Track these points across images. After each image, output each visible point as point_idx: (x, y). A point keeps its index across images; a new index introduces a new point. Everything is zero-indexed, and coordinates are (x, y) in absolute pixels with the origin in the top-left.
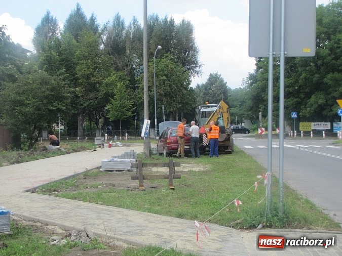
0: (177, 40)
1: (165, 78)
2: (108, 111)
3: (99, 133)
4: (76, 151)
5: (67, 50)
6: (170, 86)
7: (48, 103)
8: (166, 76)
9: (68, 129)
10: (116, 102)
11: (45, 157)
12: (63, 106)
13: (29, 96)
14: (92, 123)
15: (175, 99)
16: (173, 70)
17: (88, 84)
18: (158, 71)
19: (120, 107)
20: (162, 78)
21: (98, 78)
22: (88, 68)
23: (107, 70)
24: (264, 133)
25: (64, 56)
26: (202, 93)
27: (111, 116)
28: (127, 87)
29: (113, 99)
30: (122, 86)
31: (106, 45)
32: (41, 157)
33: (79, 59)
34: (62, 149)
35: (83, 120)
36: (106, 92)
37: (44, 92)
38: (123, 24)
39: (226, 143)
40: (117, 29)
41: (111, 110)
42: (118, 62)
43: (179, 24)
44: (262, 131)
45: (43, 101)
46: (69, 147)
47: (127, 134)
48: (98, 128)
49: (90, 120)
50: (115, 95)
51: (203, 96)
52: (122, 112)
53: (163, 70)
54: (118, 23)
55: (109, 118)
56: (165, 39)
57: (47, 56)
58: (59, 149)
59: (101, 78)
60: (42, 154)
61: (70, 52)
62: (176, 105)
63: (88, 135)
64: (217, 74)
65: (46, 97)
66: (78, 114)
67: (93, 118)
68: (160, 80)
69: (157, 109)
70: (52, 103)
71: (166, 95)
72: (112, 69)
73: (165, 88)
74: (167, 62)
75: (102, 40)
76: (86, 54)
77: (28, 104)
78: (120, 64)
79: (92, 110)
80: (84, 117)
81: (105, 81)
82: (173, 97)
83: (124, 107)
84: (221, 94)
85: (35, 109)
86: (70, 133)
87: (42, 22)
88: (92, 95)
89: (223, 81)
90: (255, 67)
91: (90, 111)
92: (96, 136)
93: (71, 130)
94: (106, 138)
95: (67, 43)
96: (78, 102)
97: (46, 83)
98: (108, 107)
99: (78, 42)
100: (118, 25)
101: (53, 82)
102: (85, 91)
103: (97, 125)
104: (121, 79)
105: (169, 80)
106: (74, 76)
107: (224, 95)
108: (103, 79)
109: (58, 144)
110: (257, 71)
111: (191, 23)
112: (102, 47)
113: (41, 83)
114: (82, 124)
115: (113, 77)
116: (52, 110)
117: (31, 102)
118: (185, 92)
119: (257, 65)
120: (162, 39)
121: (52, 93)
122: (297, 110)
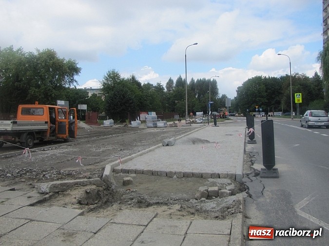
90: (237, 95)
122: (248, 108)
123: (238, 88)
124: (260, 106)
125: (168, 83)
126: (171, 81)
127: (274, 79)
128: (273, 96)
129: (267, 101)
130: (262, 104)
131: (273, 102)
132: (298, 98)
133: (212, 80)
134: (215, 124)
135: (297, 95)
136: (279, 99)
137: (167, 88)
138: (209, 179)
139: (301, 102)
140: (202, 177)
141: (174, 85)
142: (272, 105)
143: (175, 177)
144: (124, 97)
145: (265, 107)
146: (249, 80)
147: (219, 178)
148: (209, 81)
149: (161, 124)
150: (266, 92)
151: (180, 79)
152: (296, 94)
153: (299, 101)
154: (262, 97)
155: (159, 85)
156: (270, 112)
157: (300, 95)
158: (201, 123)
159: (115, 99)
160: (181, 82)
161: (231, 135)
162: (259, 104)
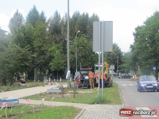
0: (90, 26)
1: (82, 48)
2: (51, 66)
3: (46, 78)
4: (34, 87)
5: (28, 32)
6: (85, 52)
7: (20, 62)
8: (83, 46)
9: (28, 76)
10: (55, 61)
11: (20, 89)
12: (28, 64)
13: (11, 59)
14: (42, 72)
15: (87, 59)
16: (87, 43)
17: (40, 51)
18: (78, 44)
19: (57, 64)
20: (80, 48)
21: (46, 48)
22: (40, 42)
23: (50, 43)
24: (136, 78)
25: (27, 36)
26: (106, 55)
27: (52, 69)
28: (61, 52)
29: (54, 59)
30: (59, 52)
31: (50, 28)
32: (18, 89)
33: (35, 37)
34: (28, 85)
35: (36, 71)
36: (50, 56)
37: (19, 57)
38: (59, 16)
39: (108, 82)
40: (57, 19)
41: (53, 65)
42: (57, 38)
43: (91, 17)
44: (135, 77)
45: (18, 61)
46: (30, 84)
47: (61, 78)
48: (45, 75)
49: (41, 71)
50: (55, 57)
51: (107, 57)
52: (58, 66)
53: (81, 43)
54: (57, 16)
55: (51, 70)
56: (83, 25)
57: (18, 36)
58: (26, 85)
59: (47, 48)
60: (18, 88)
61: (30, 33)
62: (88, 62)
63: (40, 79)
64: (115, 44)
65: (20, 59)
66: (35, 68)
67: (42, 69)
68: (79, 49)
69: (77, 65)
70: (23, 62)
71: (83, 57)
72: (53, 42)
73: (82, 53)
74: (83, 39)
75: (48, 26)
76: (39, 35)
77: (11, 63)
78: (58, 39)
79: (42, 65)
80: (38, 69)
81: (50, 50)
82: (86, 58)
83: (59, 64)
84: (117, 56)
85: (14, 66)
86: (30, 78)
87: (14, 16)
88: (42, 57)
89: (118, 48)
90: (134, 41)
91: (41, 66)
92: (44, 80)
93: (30, 76)
94: (50, 81)
95: (28, 28)
96: (34, 61)
97: (20, 52)
98: (51, 64)
99: (34, 27)
100: (57, 17)
101: (23, 52)
102: (39, 54)
103: (45, 73)
104: (58, 48)
105: (84, 49)
106: (32, 46)
107: (119, 56)
108: (48, 48)
109: (25, 83)
110: (134, 43)
111: (98, 16)
112: (48, 29)
113: (17, 52)
114: (36, 73)
115: (54, 47)
116: (23, 66)
117: (12, 62)
118: (93, 55)
119: (135, 40)
120: (81, 25)
121: (23, 57)
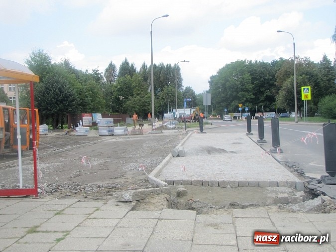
38: (146, 66)
119: (210, 86)
122: (227, 107)
123: (211, 78)
124: (244, 104)
125: (107, 70)
126: (111, 67)
127: (264, 65)
128: (262, 90)
129: (253, 97)
130: (247, 101)
131: (262, 98)
132: (306, 94)
133: (172, 66)
134: (201, 130)
135: (304, 89)
136: (270, 94)
137: (107, 77)
138: (268, 188)
139: (309, 98)
140: (259, 186)
141: (117, 73)
142: (261, 102)
143: (229, 186)
144: (61, 92)
145: (251, 105)
146: (227, 66)
147: (278, 186)
148: (169, 67)
149: (119, 130)
150: (252, 83)
151: (126, 63)
152: (302, 88)
153: (307, 97)
154: (247, 91)
155: (96, 73)
156: (258, 112)
157: (308, 89)
158: (174, 128)
159: (48, 94)
160: (127, 69)
161: (239, 143)
162: (242, 101)
